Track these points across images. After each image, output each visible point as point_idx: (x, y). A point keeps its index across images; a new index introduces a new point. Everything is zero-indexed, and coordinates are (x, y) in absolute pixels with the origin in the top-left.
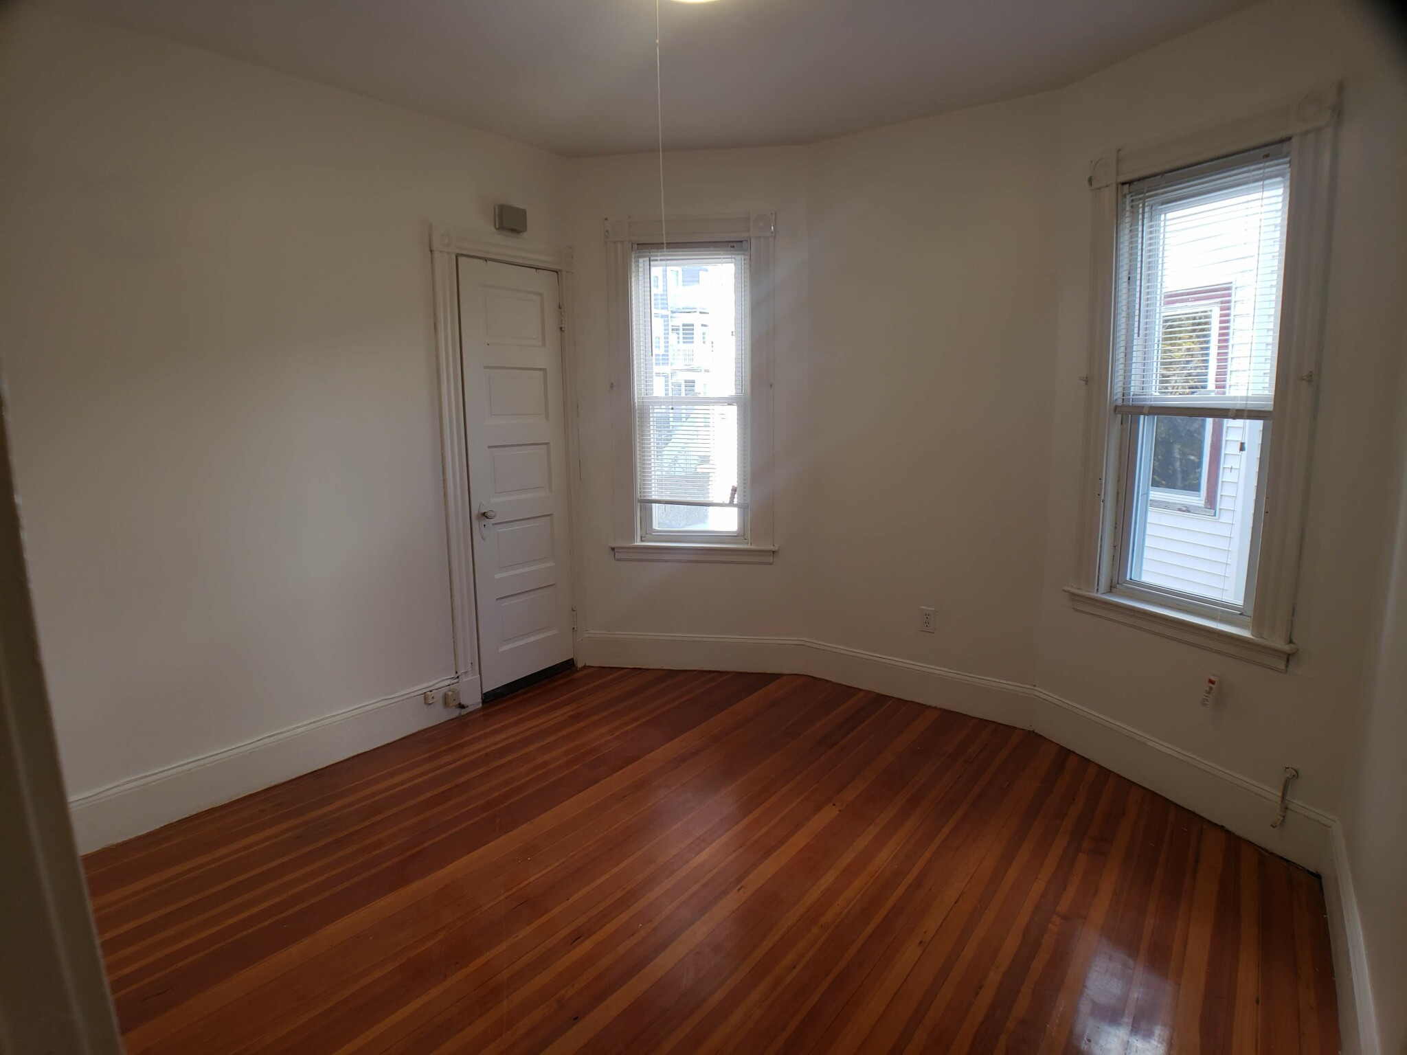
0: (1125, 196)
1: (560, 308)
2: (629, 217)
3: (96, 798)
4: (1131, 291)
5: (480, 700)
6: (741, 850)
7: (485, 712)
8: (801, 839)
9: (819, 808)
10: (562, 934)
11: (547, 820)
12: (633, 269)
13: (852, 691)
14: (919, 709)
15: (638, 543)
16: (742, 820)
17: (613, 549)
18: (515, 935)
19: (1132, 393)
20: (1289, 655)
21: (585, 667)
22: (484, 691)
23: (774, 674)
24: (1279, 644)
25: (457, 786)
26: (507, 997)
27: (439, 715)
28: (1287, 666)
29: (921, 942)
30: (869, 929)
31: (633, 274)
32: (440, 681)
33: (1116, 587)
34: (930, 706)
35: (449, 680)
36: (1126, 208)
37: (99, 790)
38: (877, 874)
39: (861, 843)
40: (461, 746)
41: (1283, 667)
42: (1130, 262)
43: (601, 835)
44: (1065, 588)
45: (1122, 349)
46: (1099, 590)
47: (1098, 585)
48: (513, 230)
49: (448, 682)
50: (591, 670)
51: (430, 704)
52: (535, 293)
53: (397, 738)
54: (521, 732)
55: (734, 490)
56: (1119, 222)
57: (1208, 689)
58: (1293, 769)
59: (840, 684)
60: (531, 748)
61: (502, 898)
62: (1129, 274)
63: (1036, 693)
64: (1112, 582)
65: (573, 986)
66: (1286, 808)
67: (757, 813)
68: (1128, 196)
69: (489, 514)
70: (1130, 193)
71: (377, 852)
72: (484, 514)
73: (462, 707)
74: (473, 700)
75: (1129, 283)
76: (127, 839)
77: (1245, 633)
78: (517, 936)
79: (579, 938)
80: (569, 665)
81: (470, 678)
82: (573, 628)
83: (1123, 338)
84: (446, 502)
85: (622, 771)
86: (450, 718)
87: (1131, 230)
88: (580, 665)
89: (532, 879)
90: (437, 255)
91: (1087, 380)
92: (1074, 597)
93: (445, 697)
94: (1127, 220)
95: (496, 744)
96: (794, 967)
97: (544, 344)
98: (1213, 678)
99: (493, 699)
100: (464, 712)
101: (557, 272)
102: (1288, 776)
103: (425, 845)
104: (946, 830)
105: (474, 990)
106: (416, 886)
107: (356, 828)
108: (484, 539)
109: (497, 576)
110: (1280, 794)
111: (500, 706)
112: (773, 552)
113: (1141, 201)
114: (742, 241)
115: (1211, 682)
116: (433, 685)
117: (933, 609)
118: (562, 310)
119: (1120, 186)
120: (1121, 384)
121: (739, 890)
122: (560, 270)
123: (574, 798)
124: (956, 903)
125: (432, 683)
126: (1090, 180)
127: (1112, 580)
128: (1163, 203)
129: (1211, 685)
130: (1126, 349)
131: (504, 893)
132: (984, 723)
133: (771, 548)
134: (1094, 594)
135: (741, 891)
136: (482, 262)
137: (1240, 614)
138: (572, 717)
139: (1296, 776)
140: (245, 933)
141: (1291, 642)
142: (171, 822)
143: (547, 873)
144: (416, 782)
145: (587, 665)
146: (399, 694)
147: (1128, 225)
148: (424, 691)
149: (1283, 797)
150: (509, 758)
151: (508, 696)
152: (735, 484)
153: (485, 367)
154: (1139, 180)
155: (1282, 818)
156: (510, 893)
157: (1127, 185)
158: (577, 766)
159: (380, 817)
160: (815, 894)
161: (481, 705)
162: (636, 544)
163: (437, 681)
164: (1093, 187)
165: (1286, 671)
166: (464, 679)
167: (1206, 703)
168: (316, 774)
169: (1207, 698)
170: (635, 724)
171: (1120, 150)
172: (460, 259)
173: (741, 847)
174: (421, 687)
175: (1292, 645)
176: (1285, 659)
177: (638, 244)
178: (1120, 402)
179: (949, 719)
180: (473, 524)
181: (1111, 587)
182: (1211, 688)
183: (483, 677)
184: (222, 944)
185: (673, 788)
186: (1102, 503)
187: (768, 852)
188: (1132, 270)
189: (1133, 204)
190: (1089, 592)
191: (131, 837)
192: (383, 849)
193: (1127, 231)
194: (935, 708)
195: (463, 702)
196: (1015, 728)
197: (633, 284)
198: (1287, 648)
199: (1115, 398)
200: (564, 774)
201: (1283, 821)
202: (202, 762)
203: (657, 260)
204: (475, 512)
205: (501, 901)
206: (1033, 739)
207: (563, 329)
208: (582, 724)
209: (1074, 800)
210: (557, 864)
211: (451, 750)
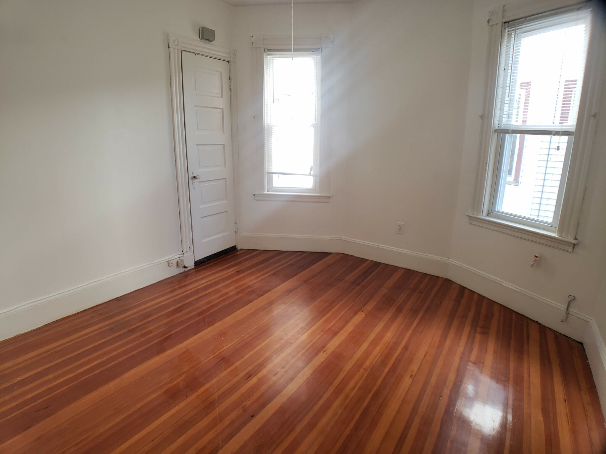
0: (505, 29)
1: (230, 79)
2: (263, 36)
3: (11, 312)
4: (505, 75)
5: (194, 264)
6: (322, 333)
7: (196, 270)
8: (350, 327)
9: (356, 313)
10: (242, 374)
11: (230, 320)
12: (265, 61)
13: (363, 261)
14: (395, 269)
15: (266, 192)
16: (321, 319)
17: (254, 195)
18: (219, 376)
19: (503, 124)
20: (575, 244)
21: (241, 249)
22: (195, 260)
23: (328, 253)
24: (571, 239)
25: (186, 304)
26: (218, 406)
27: (175, 271)
28: (573, 250)
29: (411, 376)
30: (386, 370)
31: (265, 64)
32: (175, 256)
33: (490, 214)
34: (400, 267)
35: (179, 255)
36: (505, 35)
37: (12, 308)
38: (387, 344)
39: (378, 329)
40: (186, 285)
41: (571, 250)
42: (506, 61)
43: (256, 327)
44: (467, 214)
45: (499, 103)
46: (483, 215)
47: (482, 213)
48: (208, 40)
49: (179, 256)
50: (245, 251)
51: (170, 266)
52: (218, 71)
53: (155, 282)
54: (214, 279)
55: (312, 168)
56: (502, 41)
57: (534, 260)
58: (573, 296)
59: (358, 257)
60: (219, 286)
61: (211, 357)
62: (505, 67)
63: (449, 261)
64: (488, 212)
65: (249, 400)
66: (568, 314)
67: (327, 316)
68: (507, 29)
69: (197, 177)
70: (508, 27)
71: (149, 336)
72: (195, 177)
73: (185, 267)
74: (191, 264)
75: (504, 71)
76: (27, 331)
77: (555, 235)
78: (220, 376)
79: (250, 376)
80: (234, 248)
81: (189, 254)
82: (236, 232)
83: (500, 97)
84: (176, 171)
85: (263, 297)
86: (180, 273)
87: (507, 46)
88: (239, 248)
89: (225, 348)
90: (171, 49)
91: (482, 117)
92: (471, 218)
93: (177, 263)
94: (506, 41)
95: (202, 284)
96: (354, 389)
97: (222, 97)
98: (537, 255)
99: (200, 264)
100: (186, 270)
101: (229, 62)
102: (570, 299)
103: (172, 332)
104: (415, 323)
105: (202, 403)
106: (169, 352)
107: (139, 324)
108: (194, 189)
109: (201, 207)
110: (566, 307)
111: (203, 267)
112: (329, 197)
113: (514, 31)
114: (317, 49)
115: (536, 257)
116: (172, 257)
117: (403, 223)
118: (231, 80)
119: (503, 24)
120: (498, 119)
121: (324, 352)
122: (230, 61)
123: (241, 309)
124: (424, 357)
125: (172, 256)
126: (489, 21)
127: (488, 210)
128: (524, 32)
129: (536, 258)
130: (501, 103)
131: (212, 355)
132: (425, 275)
133: (328, 195)
134: (480, 217)
135: (325, 352)
136: (193, 55)
137: (551, 226)
138: (237, 272)
139: (574, 299)
140: (87, 376)
141: (576, 239)
142: (48, 323)
143: (232, 345)
144: (165, 303)
145: (242, 248)
146: (156, 261)
147: (506, 43)
148: (168, 260)
149: (567, 309)
150: (209, 291)
151: (206, 263)
152: (312, 165)
153: (195, 106)
154: (512, 21)
155: (566, 318)
156: (215, 355)
157: (507, 24)
158: (242, 294)
159: (150, 319)
160: (359, 353)
161: (194, 267)
162: (265, 193)
163: (173, 256)
164: (489, 25)
165: (573, 252)
166: (186, 255)
167: (533, 266)
168: (118, 299)
169: (534, 264)
170: (267, 275)
171: (504, 6)
172: (182, 52)
173: (322, 332)
174: (167, 258)
175: (577, 241)
176: (573, 247)
177: (267, 49)
178: (497, 128)
179: (409, 273)
180: (189, 182)
181: (488, 214)
182: (536, 259)
183: (195, 253)
184: (75, 382)
185: (288, 304)
186: (487, 175)
187: (335, 334)
188: (507, 64)
189: (509, 33)
190: (478, 215)
191: (29, 330)
192: (152, 335)
193: (505, 46)
194: (402, 268)
195: (186, 265)
196: (439, 277)
197: (265, 68)
198: (574, 242)
199: (495, 126)
200: (236, 298)
201: (566, 319)
202: (63, 294)
203: (276, 57)
204: (190, 176)
205: (211, 359)
206: (448, 282)
207: (231, 89)
208: (242, 275)
209: (470, 309)
210: (236, 341)
211: (180, 288)
